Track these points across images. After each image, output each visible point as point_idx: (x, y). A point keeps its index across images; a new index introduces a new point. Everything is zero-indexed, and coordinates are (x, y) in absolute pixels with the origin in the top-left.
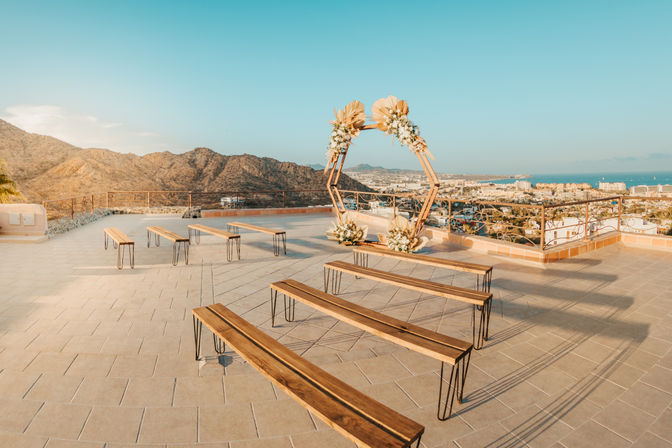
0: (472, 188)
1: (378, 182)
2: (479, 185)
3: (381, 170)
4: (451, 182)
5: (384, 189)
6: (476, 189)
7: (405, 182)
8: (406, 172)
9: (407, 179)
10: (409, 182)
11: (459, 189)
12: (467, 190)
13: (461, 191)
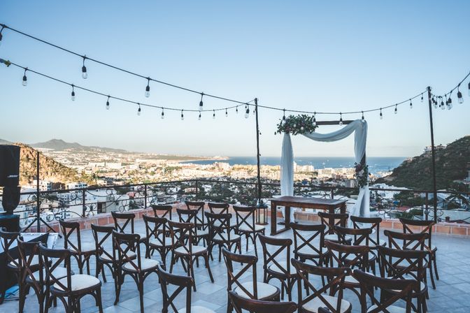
0: (173, 168)
1: (72, 160)
2: (181, 165)
3: (76, 148)
4: (153, 162)
5: (80, 169)
6: (177, 168)
7: (104, 161)
8: (105, 150)
9: (107, 158)
10: (109, 161)
11: (161, 169)
12: (169, 170)
13: (163, 171)
